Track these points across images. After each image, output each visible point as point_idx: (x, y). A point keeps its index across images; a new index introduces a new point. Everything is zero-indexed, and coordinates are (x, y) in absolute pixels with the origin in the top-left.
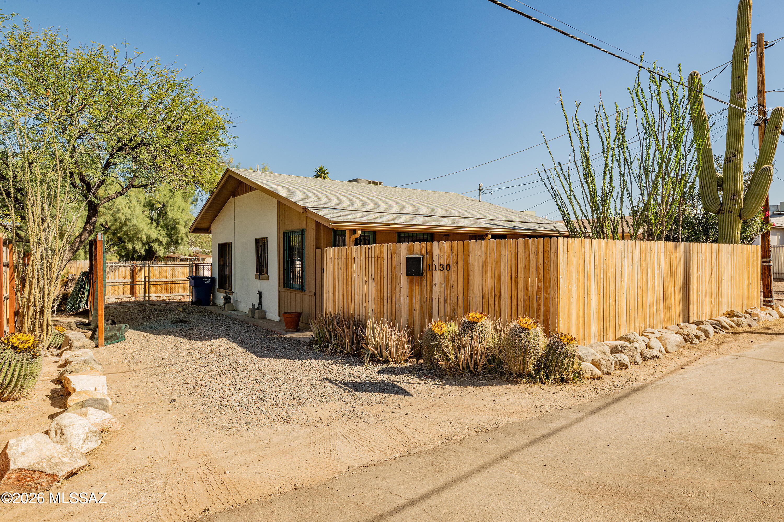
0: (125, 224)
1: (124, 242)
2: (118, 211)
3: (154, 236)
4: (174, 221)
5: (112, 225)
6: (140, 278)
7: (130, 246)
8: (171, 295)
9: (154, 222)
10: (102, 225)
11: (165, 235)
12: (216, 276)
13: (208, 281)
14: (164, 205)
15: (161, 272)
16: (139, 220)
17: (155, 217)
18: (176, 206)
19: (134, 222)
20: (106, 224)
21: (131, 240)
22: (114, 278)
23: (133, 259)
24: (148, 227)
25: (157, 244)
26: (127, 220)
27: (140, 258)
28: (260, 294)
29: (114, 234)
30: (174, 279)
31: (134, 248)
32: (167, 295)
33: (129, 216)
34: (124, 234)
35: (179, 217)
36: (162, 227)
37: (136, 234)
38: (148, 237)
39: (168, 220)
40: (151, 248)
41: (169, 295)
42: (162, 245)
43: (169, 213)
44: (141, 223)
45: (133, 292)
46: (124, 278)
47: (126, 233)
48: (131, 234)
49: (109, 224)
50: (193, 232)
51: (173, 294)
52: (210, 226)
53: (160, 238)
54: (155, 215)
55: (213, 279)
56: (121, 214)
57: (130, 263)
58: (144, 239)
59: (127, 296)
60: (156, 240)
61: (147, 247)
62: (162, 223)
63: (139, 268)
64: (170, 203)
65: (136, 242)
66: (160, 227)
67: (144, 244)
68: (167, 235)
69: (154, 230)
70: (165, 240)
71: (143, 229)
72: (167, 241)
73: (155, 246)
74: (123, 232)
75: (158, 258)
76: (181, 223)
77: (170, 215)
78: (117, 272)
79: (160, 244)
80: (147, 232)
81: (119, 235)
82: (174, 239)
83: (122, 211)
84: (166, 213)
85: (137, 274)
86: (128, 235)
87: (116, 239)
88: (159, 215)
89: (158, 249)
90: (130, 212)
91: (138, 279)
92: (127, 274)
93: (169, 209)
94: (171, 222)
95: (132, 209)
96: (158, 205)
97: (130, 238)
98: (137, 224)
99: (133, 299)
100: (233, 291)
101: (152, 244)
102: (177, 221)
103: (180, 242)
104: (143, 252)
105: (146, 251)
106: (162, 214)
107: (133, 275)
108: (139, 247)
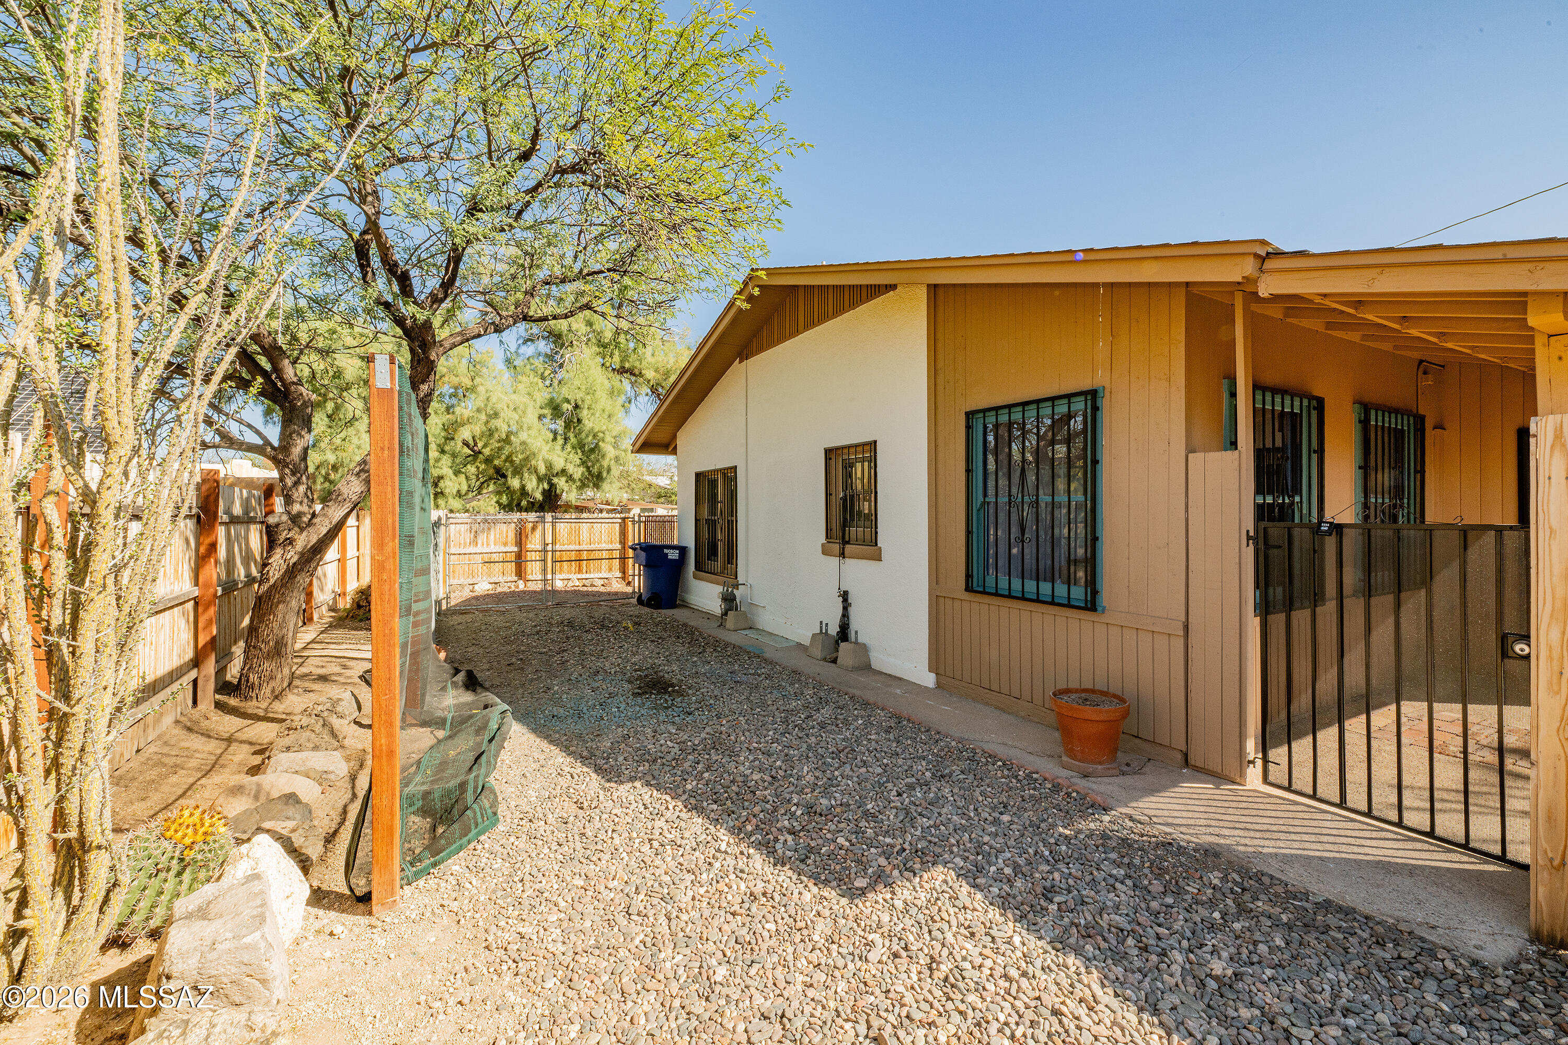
0: (507, 441)
1: (504, 476)
2: (496, 415)
3: (559, 464)
4: (595, 436)
5: (485, 446)
6: (534, 543)
7: (515, 483)
8: (588, 576)
9: (559, 437)
10: (466, 444)
11: (578, 461)
12: (690, 543)
13: (673, 555)
14: (577, 407)
15: (570, 534)
16: (533, 432)
17: (560, 430)
18: (599, 407)
19: (523, 436)
20: (476, 444)
21: (517, 472)
22: (488, 545)
23: (520, 509)
24: (548, 448)
25: (564, 479)
26: (509, 434)
27: (534, 506)
28: (845, 596)
29: (488, 461)
30: (593, 547)
31: (523, 488)
32: (580, 576)
33: (514, 428)
34: (506, 461)
35: (604, 428)
36: (573, 447)
37: (527, 459)
38: (549, 467)
39: (583, 435)
40: (552, 486)
41: (584, 576)
42: (574, 481)
43: (585, 421)
44: (535, 438)
45: (520, 572)
46: (505, 544)
47: (509, 459)
48: (517, 459)
49: (480, 445)
50: (640, 450)
51: (592, 576)
52: (674, 437)
53: (571, 469)
54: (560, 425)
55: (683, 550)
56: (500, 420)
57: (516, 516)
58: (542, 470)
59: (510, 579)
60: (563, 472)
61: (546, 486)
62: (573, 440)
63: (531, 525)
64: (587, 403)
65: (526, 475)
66: (569, 447)
67: (540, 479)
68: (583, 463)
69: (559, 452)
70: (578, 472)
71: (540, 450)
72: (583, 474)
73: (561, 482)
74: (503, 457)
75: (568, 507)
76: (608, 438)
77: (588, 424)
78: (492, 532)
79: (570, 478)
80: (547, 457)
81: (496, 462)
82: (595, 470)
83: (502, 415)
84: (579, 421)
85: (527, 537)
86: (512, 462)
87: (491, 471)
88: (567, 426)
89: (566, 489)
90: (517, 417)
91: (529, 546)
92: (509, 539)
93: (585, 412)
94: (590, 438)
95: (520, 412)
96: (566, 407)
97: (516, 468)
98: (529, 441)
99: (521, 586)
100: (741, 579)
101: (555, 480)
102: (601, 435)
103: (605, 474)
104: (539, 496)
105: (544, 492)
106: (573, 422)
107: (521, 538)
108: (531, 484)
